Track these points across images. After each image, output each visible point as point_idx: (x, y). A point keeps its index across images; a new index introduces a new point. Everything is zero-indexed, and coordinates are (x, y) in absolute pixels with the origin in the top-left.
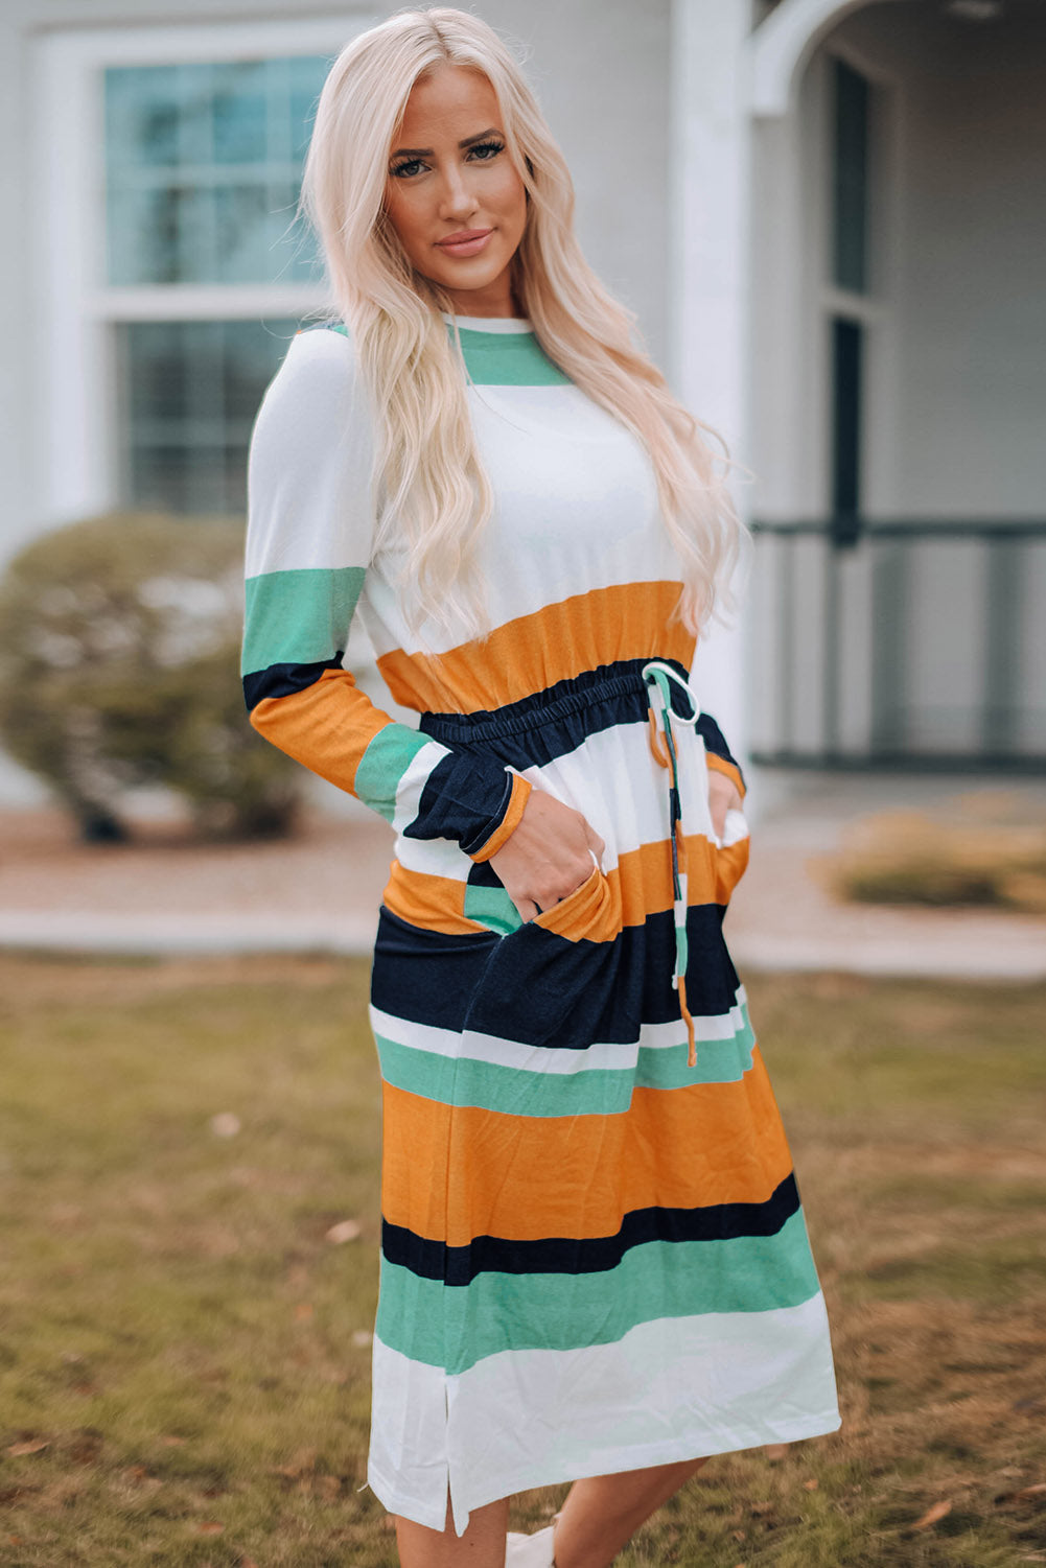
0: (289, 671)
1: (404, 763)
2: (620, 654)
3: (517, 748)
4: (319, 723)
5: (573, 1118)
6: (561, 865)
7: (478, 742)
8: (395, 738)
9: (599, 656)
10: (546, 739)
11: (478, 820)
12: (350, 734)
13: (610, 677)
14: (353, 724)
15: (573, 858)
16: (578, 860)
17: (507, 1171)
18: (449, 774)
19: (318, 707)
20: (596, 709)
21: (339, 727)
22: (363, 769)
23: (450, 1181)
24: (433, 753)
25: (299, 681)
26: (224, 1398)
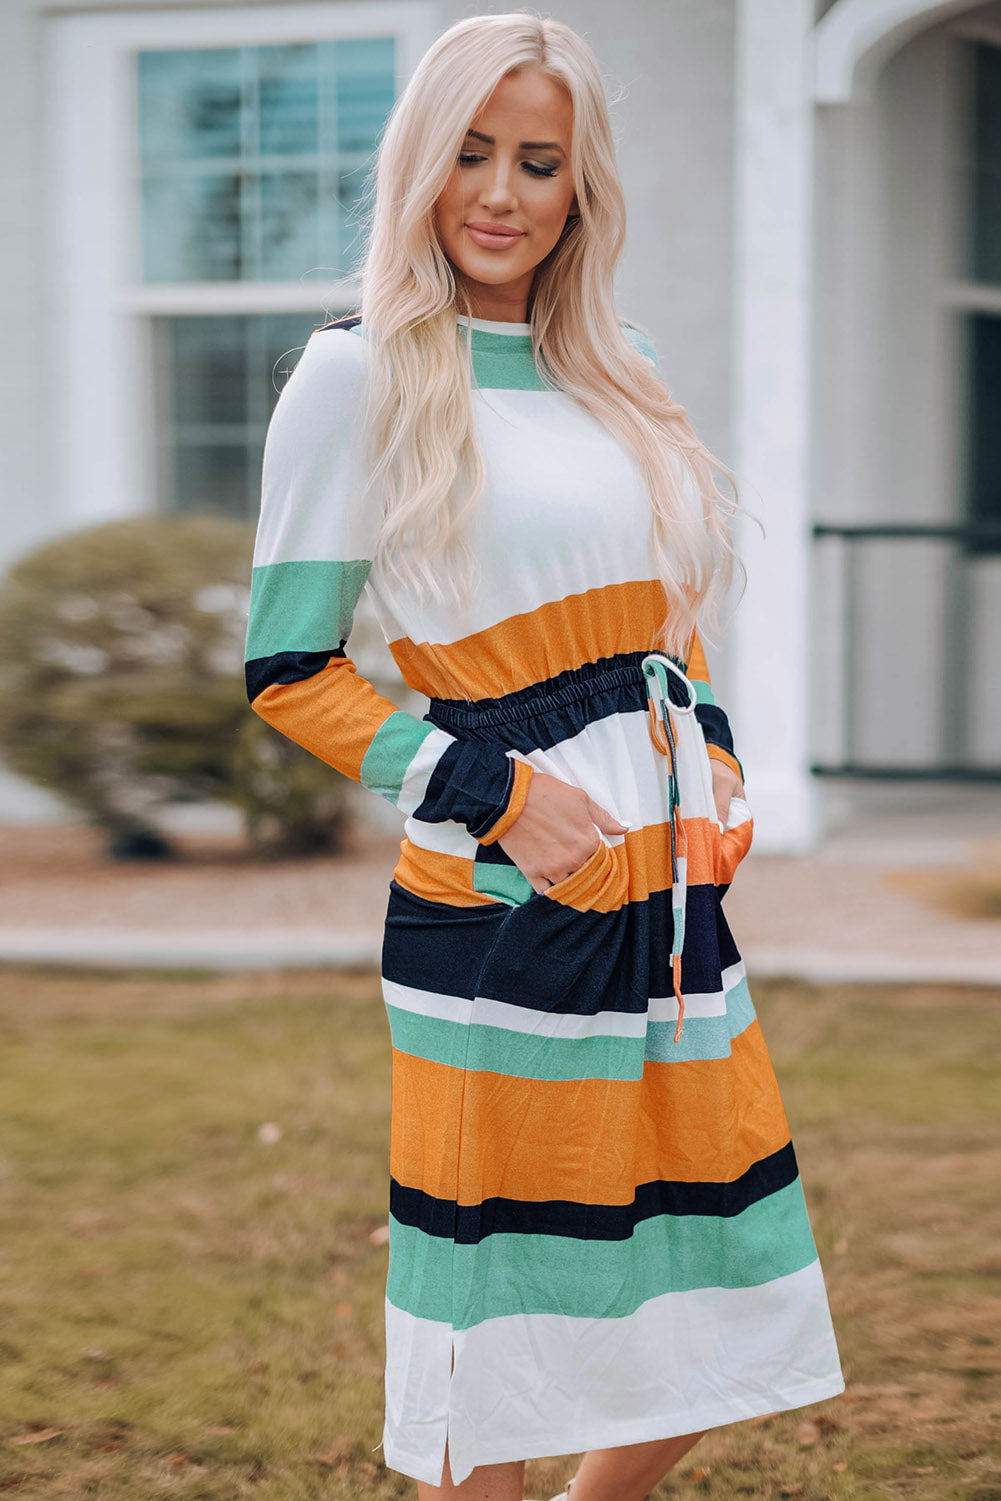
0: (298, 659)
1: (411, 751)
2: (619, 647)
3: (521, 734)
4: (326, 710)
5: (580, 1082)
6: (568, 844)
7: (485, 728)
8: (401, 727)
9: (600, 650)
10: (549, 726)
11: (484, 808)
12: (358, 722)
13: (610, 668)
14: (360, 712)
15: (578, 835)
16: (583, 837)
17: (518, 1134)
18: (455, 763)
19: (325, 695)
20: (597, 699)
21: (346, 715)
22: (371, 756)
23: (463, 1143)
24: (439, 742)
25: (307, 669)
26: (265, 1391)
